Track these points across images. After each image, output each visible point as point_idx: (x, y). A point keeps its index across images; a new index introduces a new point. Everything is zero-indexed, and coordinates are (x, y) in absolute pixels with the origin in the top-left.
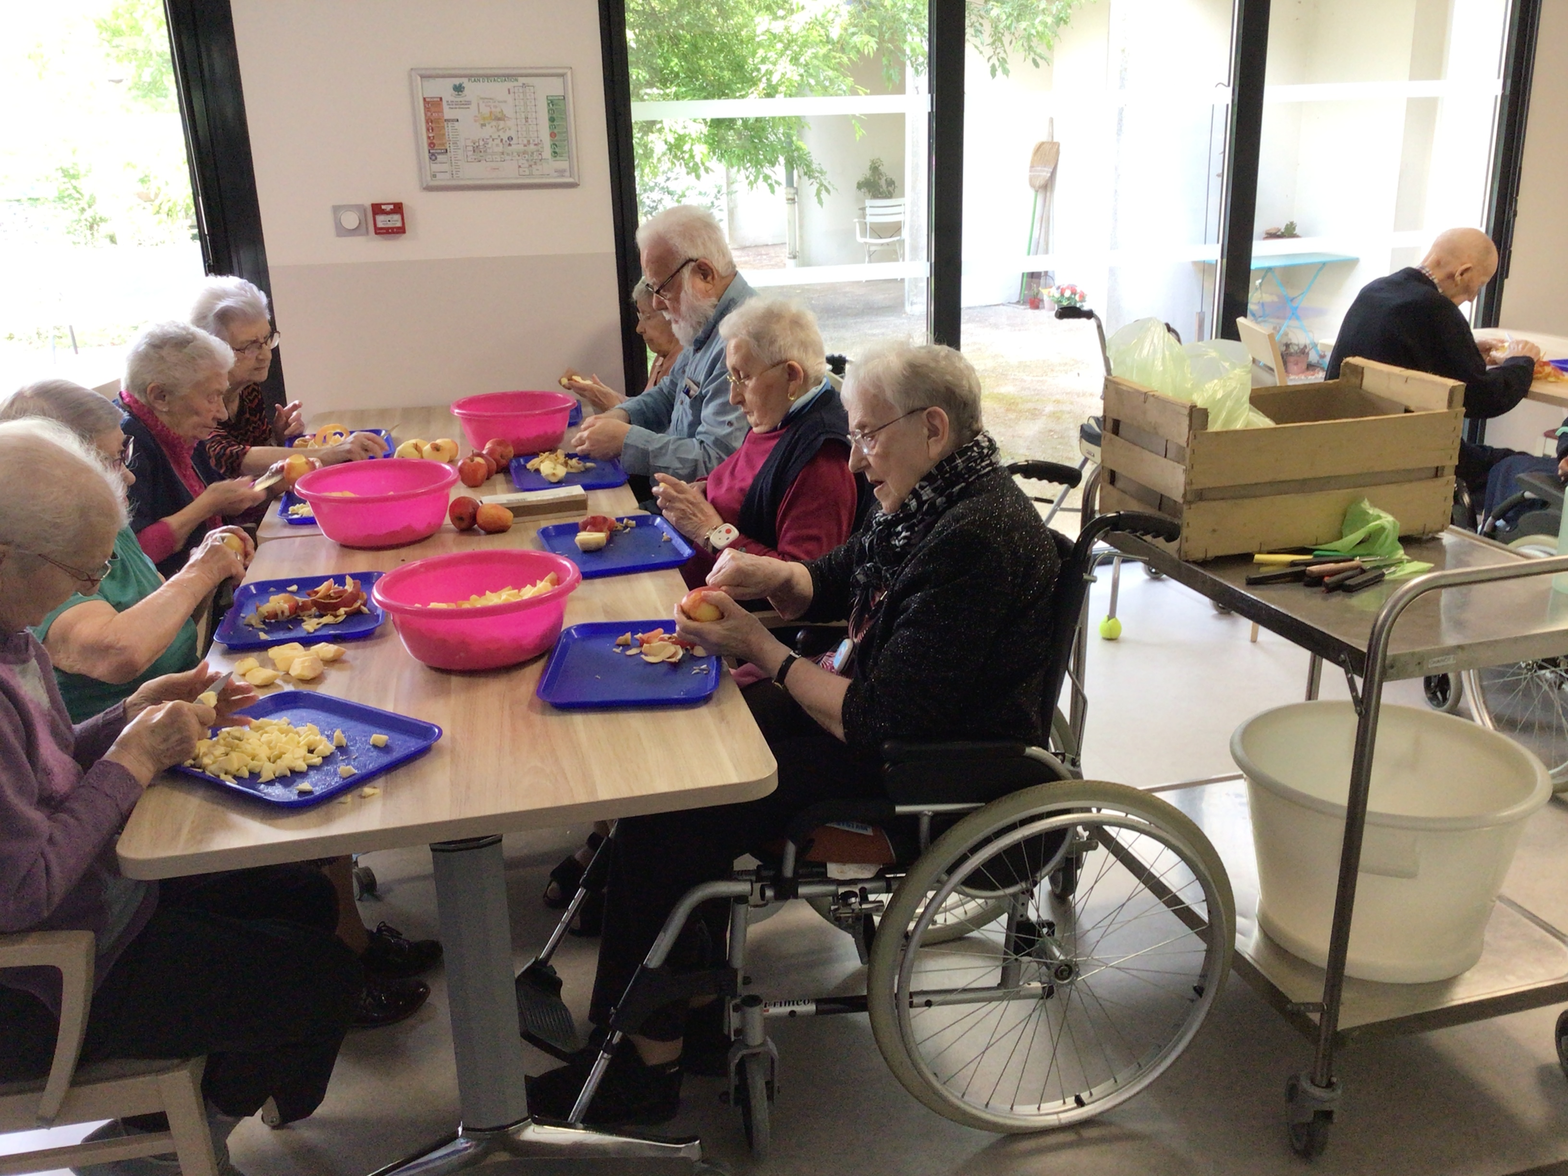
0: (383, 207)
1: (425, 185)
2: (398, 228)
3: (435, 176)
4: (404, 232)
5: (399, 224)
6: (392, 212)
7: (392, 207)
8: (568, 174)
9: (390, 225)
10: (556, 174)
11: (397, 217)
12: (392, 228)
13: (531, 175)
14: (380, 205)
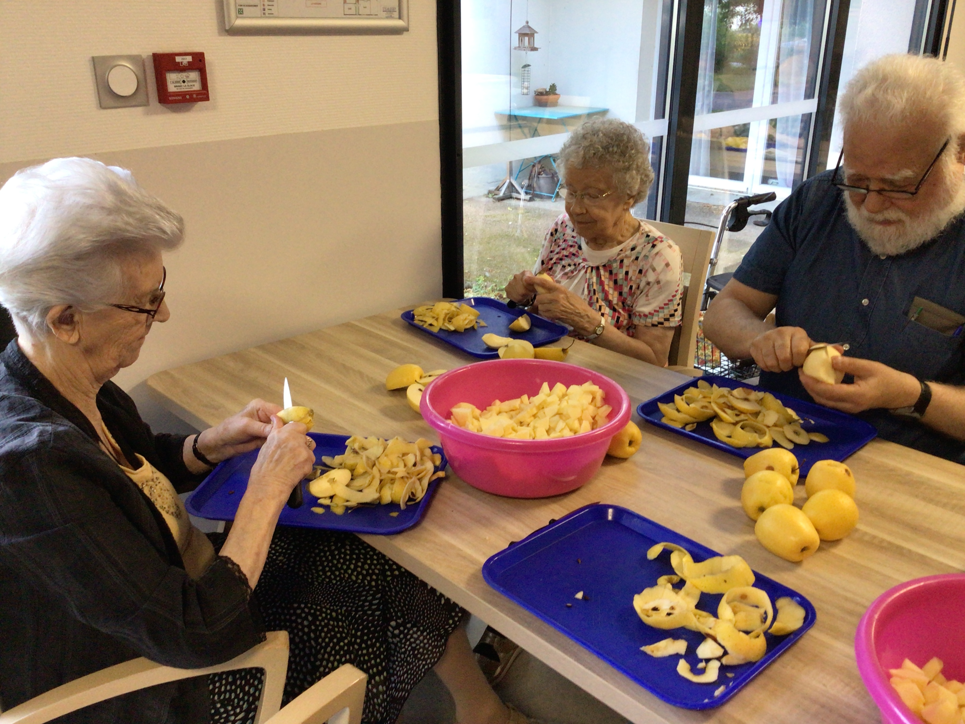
0: (178, 59)
1: (227, 28)
2: (198, 93)
3: (240, 12)
4: (207, 98)
5: (197, 87)
6: (190, 67)
7: (189, 59)
8: (396, 14)
9: (184, 88)
10: (384, 14)
11: (194, 75)
12: (191, 93)
13: (357, 15)
14: (172, 56)
